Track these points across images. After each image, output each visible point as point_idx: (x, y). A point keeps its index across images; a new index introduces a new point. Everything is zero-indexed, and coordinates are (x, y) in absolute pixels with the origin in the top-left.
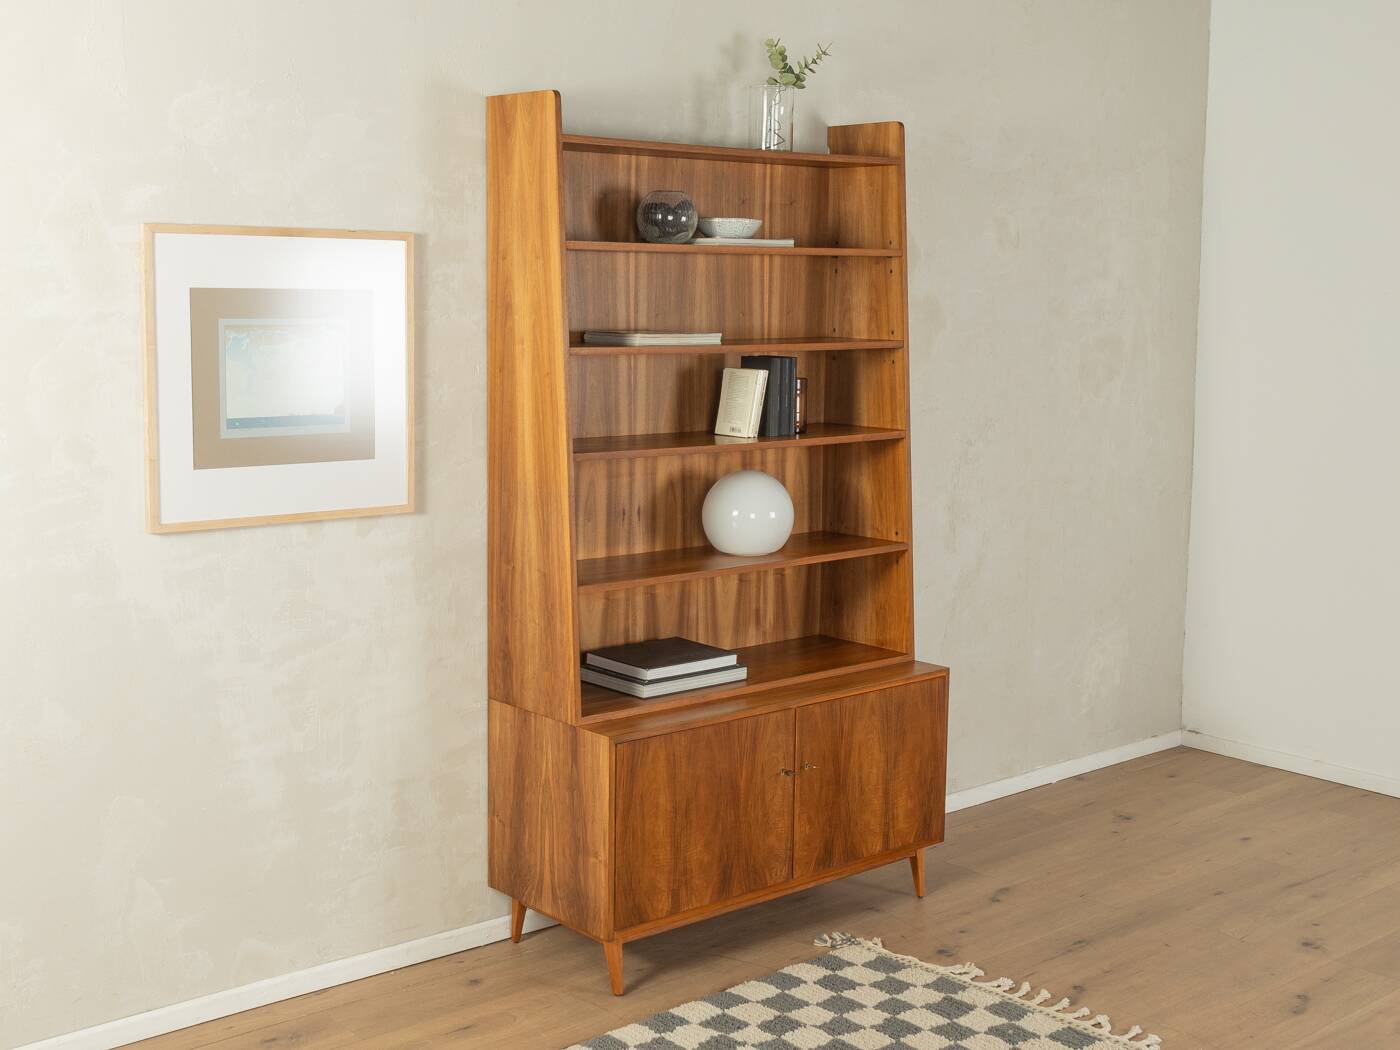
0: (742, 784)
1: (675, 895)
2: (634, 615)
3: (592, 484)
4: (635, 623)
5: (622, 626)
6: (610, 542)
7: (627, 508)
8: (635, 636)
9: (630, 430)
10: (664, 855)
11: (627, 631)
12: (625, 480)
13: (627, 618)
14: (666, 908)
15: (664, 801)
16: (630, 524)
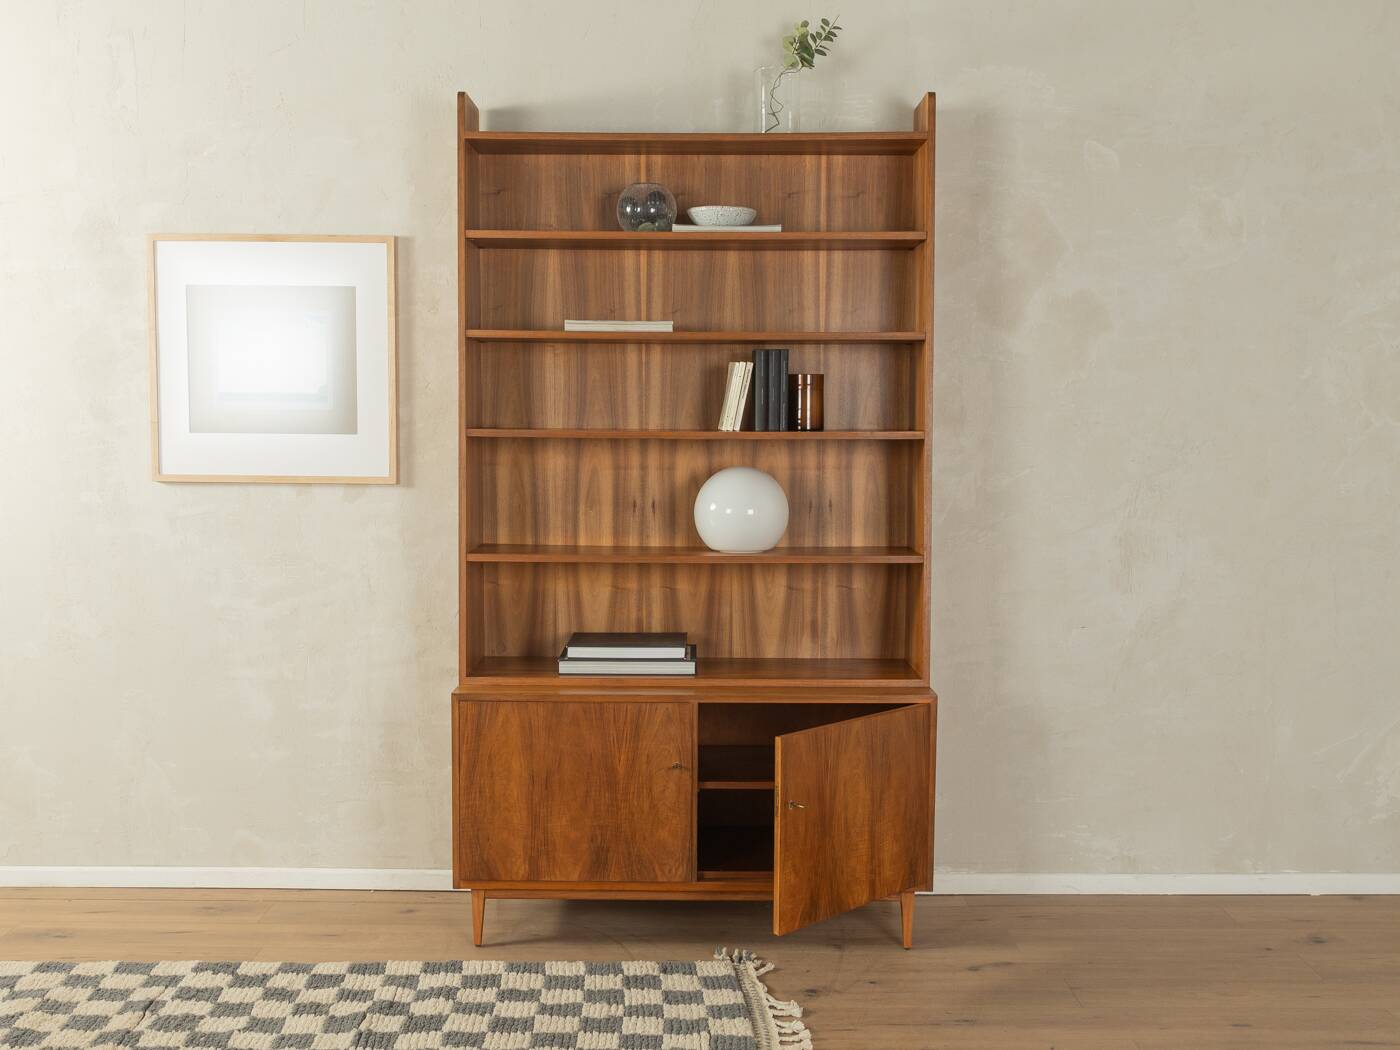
0: (621, 770)
1: (533, 862)
2: (649, 606)
3: (594, 472)
4: (649, 614)
5: (634, 616)
6: (618, 531)
7: (638, 502)
8: (650, 628)
9: (641, 422)
10: (519, 818)
11: (639, 621)
12: (635, 473)
13: (640, 609)
14: (522, 872)
15: (517, 765)
16: (643, 515)
